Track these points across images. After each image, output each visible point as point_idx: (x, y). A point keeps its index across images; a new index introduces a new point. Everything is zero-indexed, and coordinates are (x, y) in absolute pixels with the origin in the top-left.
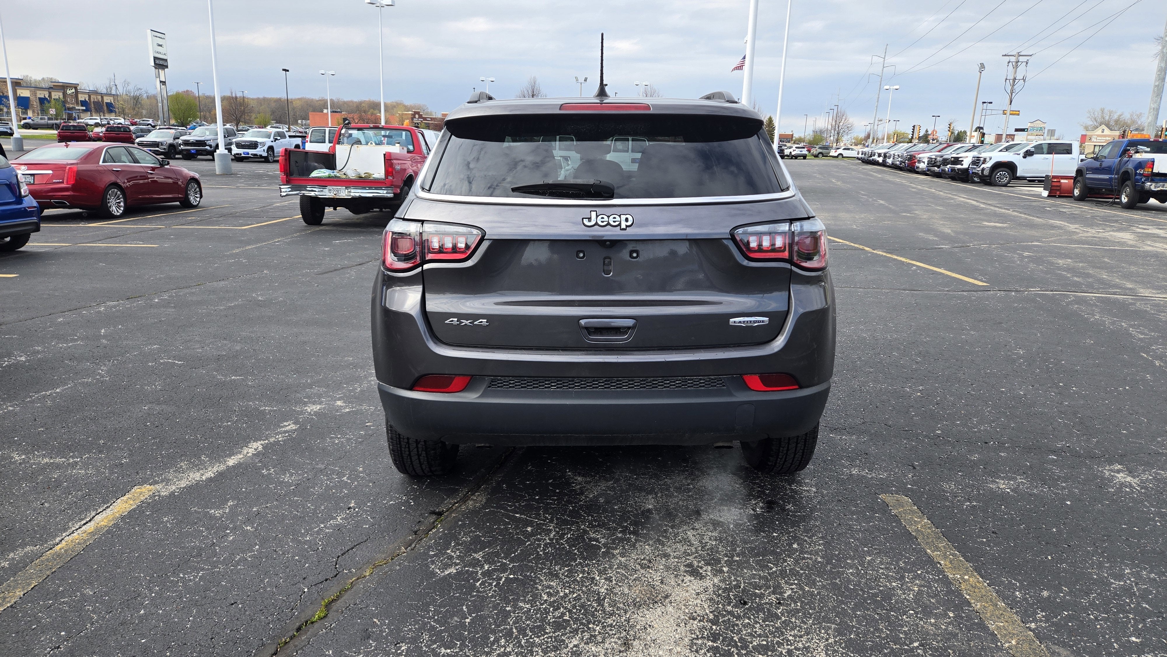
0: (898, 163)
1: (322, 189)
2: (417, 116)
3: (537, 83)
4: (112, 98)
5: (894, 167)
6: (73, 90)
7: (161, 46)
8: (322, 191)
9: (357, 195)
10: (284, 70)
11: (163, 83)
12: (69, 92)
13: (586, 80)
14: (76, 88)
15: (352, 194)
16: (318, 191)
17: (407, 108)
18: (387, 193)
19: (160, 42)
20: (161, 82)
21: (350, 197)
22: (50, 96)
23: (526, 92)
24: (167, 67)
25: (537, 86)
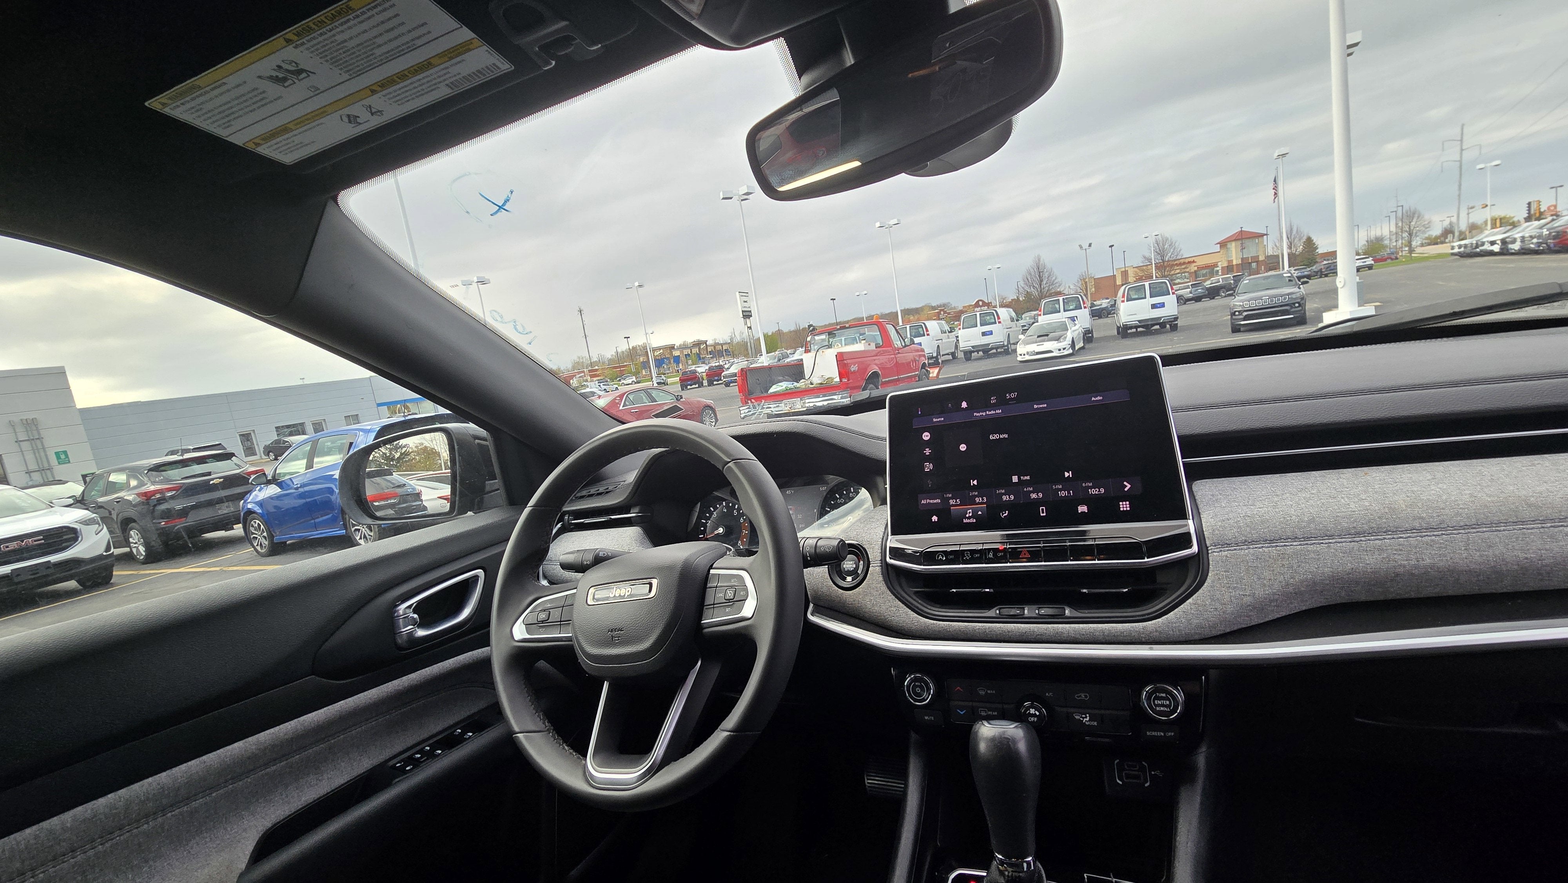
0: (1532, 246)
1: (777, 405)
2: (942, 313)
3: (1041, 260)
4: (728, 346)
5: (1525, 252)
6: (705, 345)
7: (746, 302)
8: (778, 406)
9: (811, 405)
10: (831, 299)
11: (750, 328)
12: (702, 347)
13: (1090, 245)
14: (706, 343)
15: (807, 405)
16: (774, 407)
17: (934, 308)
18: (842, 398)
19: (745, 299)
20: (748, 327)
21: (805, 409)
22: (691, 352)
23: (1032, 270)
24: (751, 316)
25: (1041, 262)
